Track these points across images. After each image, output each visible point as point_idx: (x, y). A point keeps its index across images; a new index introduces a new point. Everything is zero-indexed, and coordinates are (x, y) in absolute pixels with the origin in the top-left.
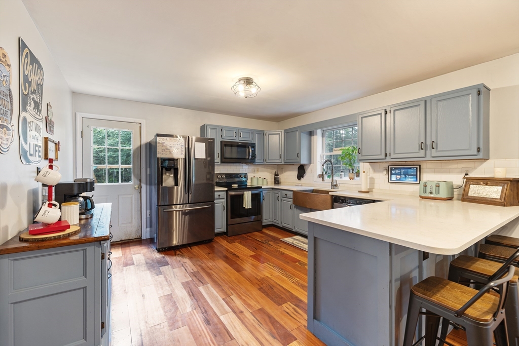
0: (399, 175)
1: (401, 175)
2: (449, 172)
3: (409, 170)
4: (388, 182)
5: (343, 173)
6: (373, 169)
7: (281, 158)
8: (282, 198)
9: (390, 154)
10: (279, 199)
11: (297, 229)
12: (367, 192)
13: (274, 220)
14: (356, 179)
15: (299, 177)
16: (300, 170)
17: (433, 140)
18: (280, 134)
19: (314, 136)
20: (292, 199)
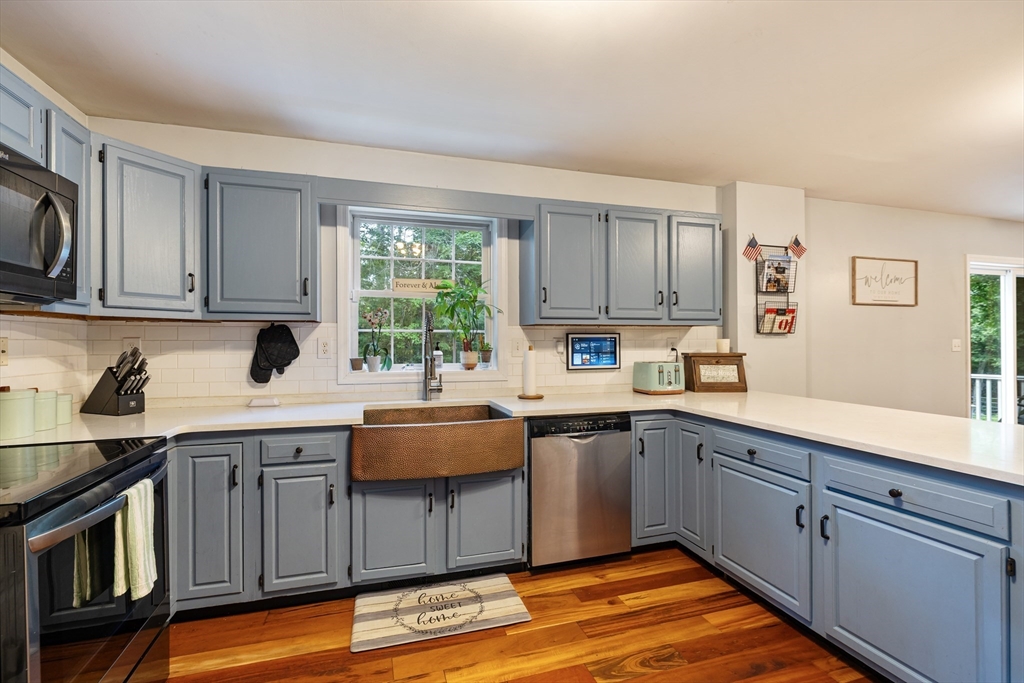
0: (587, 353)
1: (590, 353)
2: (652, 345)
3: (603, 344)
4: (568, 369)
5: (440, 353)
6: (531, 340)
7: (190, 291)
8: (262, 471)
9: (607, 307)
10: (239, 479)
11: (364, 571)
12: (540, 398)
13: (191, 588)
14: (480, 367)
15: (260, 372)
16: (273, 344)
17: (674, 289)
18: (187, 179)
19: (336, 225)
20: (334, 461)
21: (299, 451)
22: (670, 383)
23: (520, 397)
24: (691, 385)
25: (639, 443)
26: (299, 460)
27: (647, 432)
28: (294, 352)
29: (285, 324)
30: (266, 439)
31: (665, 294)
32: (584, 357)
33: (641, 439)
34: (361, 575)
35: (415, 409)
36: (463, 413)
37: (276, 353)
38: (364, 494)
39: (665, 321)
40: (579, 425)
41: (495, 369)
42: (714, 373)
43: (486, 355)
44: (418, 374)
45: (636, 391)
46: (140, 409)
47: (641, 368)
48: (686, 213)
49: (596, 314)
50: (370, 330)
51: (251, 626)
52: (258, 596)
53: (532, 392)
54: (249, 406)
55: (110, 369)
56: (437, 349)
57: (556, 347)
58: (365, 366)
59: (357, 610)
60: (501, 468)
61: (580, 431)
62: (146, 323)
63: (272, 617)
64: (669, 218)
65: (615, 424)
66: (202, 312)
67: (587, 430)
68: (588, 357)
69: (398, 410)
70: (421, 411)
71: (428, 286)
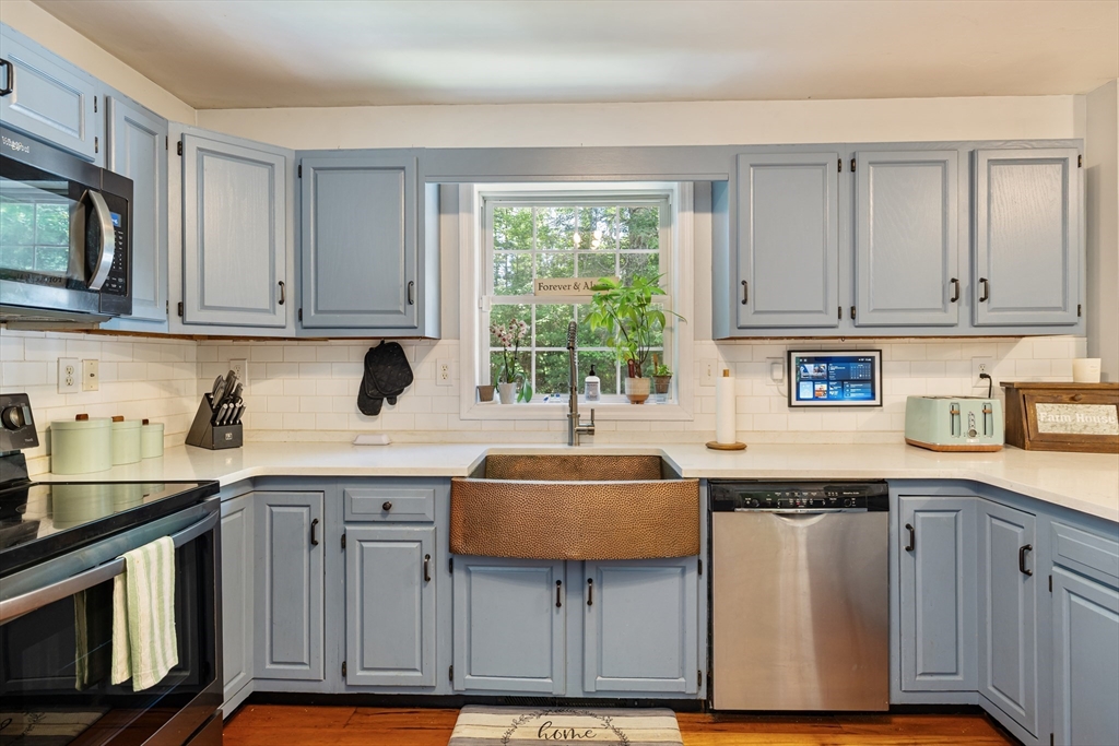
0: (823, 381)
1: (827, 381)
3: (853, 366)
4: (790, 405)
5: (595, 379)
6: (729, 362)
7: (281, 303)
8: (345, 530)
9: (853, 309)
10: (319, 537)
11: (468, 677)
12: (740, 448)
13: (269, 666)
14: (653, 400)
15: (369, 403)
16: (381, 367)
17: (981, 273)
18: (276, 167)
19: (458, 213)
20: (431, 523)
21: (386, 507)
22: (973, 433)
23: (710, 447)
24: (1016, 436)
25: (905, 534)
26: (388, 519)
27: (921, 515)
28: (407, 378)
29: (395, 341)
30: (350, 488)
31: (964, 284)
32: (818, 387)
33: (908, 527)
34: (466, 682)
35: (555, 457)
36: (623, 466)
37: (385, 378)
38: (469, 572)
39: (964, 329)
40: (793, 496)
41: (676, 403)
42: (1067, 419)
43: (662, 384)
44: (564, 408)
45: (912, 444)
46: (237, 442)
47: (919, 406)
48: (1005, 144)
49: (833, 320)
50: (502, 349)
51: (330, 726)
52: (340, 689)
53: (728, 440)
54: (355, 444)
55: (207, 395)
56: (592, 374)
57: (772, 371)
58: (497, 396)
59: (456, 729)
60: (660, 554)
61: (795, 506)
62: (252, 341)
63: (356, 718)
64: (972, 155)
65: (857, 498)
66: (296, 327)
67: (808, 506)
68: (825, 387)
69: (532, 457)
70: (564, 460)
71: (581, 287)
